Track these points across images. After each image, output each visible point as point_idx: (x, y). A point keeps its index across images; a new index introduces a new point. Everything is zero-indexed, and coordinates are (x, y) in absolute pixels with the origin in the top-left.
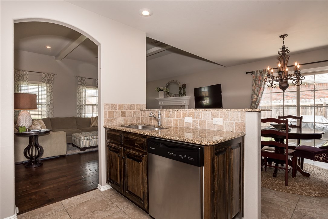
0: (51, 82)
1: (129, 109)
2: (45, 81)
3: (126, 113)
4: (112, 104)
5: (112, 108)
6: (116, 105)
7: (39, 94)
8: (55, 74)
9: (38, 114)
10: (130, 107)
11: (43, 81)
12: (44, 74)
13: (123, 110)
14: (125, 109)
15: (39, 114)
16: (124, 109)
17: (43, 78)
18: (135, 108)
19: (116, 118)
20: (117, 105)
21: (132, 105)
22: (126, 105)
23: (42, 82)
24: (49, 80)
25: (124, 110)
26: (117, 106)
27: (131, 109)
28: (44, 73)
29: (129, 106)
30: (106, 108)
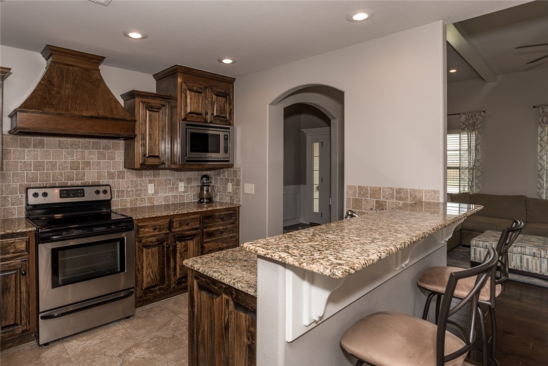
0: (476, 127)
1: (393, 198)
2: (466, 126)
3: (386, 205)
4: (359, 187)
5: (359, 193)
6: (366, 189)
8: (484, 112)
9: (458, 184)
10: (395, 195)
11: (462, 127)
12: (464, 116)
13: (380, 198)
14: (384, 197)
15: (460, 186)
16: (382, 197)
17: (462, 123)
18: (407, 198)
19: (366, 211)
20: (369, 189)
21: (399, 191)
22: (386, 190)
23: (461, 130)
24: (474, 125)
25: (382, 199)
26: (368, 191)
27: (396, 199)
28: (464, 114)
29: (393, 192)
30: (350, 193)
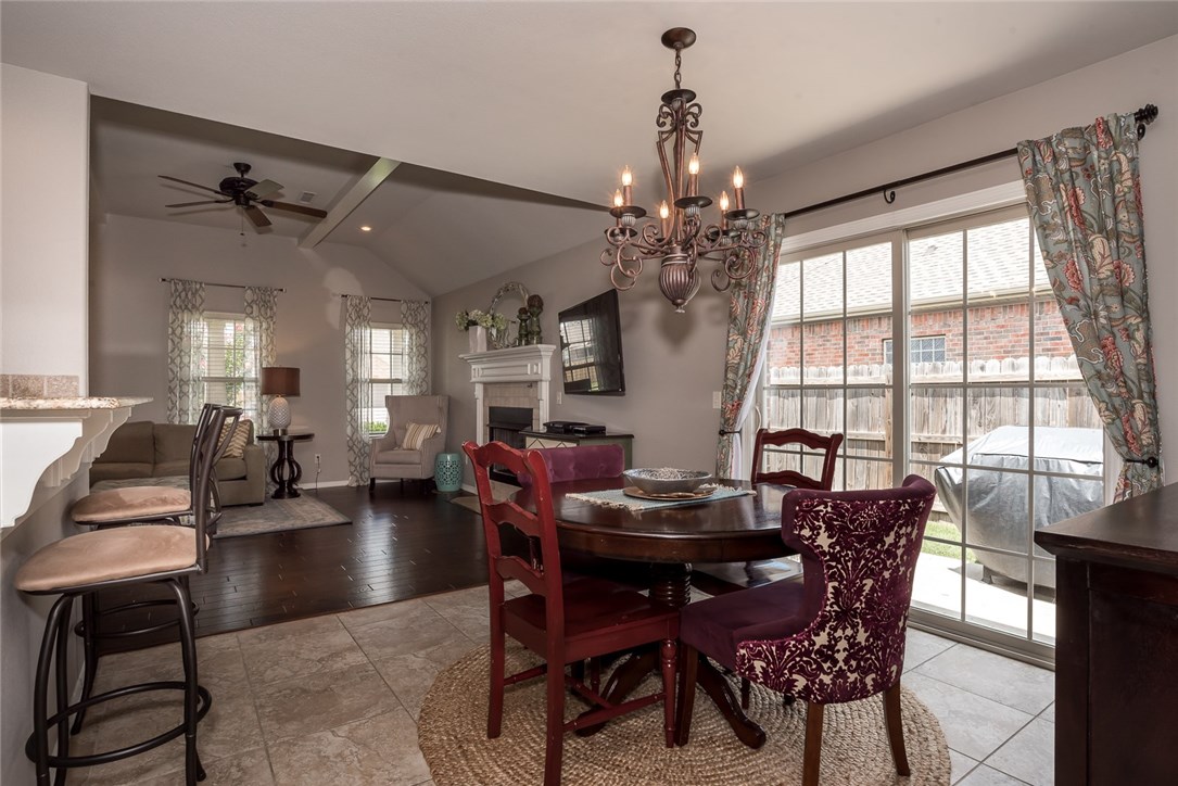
7: (235, 349)
